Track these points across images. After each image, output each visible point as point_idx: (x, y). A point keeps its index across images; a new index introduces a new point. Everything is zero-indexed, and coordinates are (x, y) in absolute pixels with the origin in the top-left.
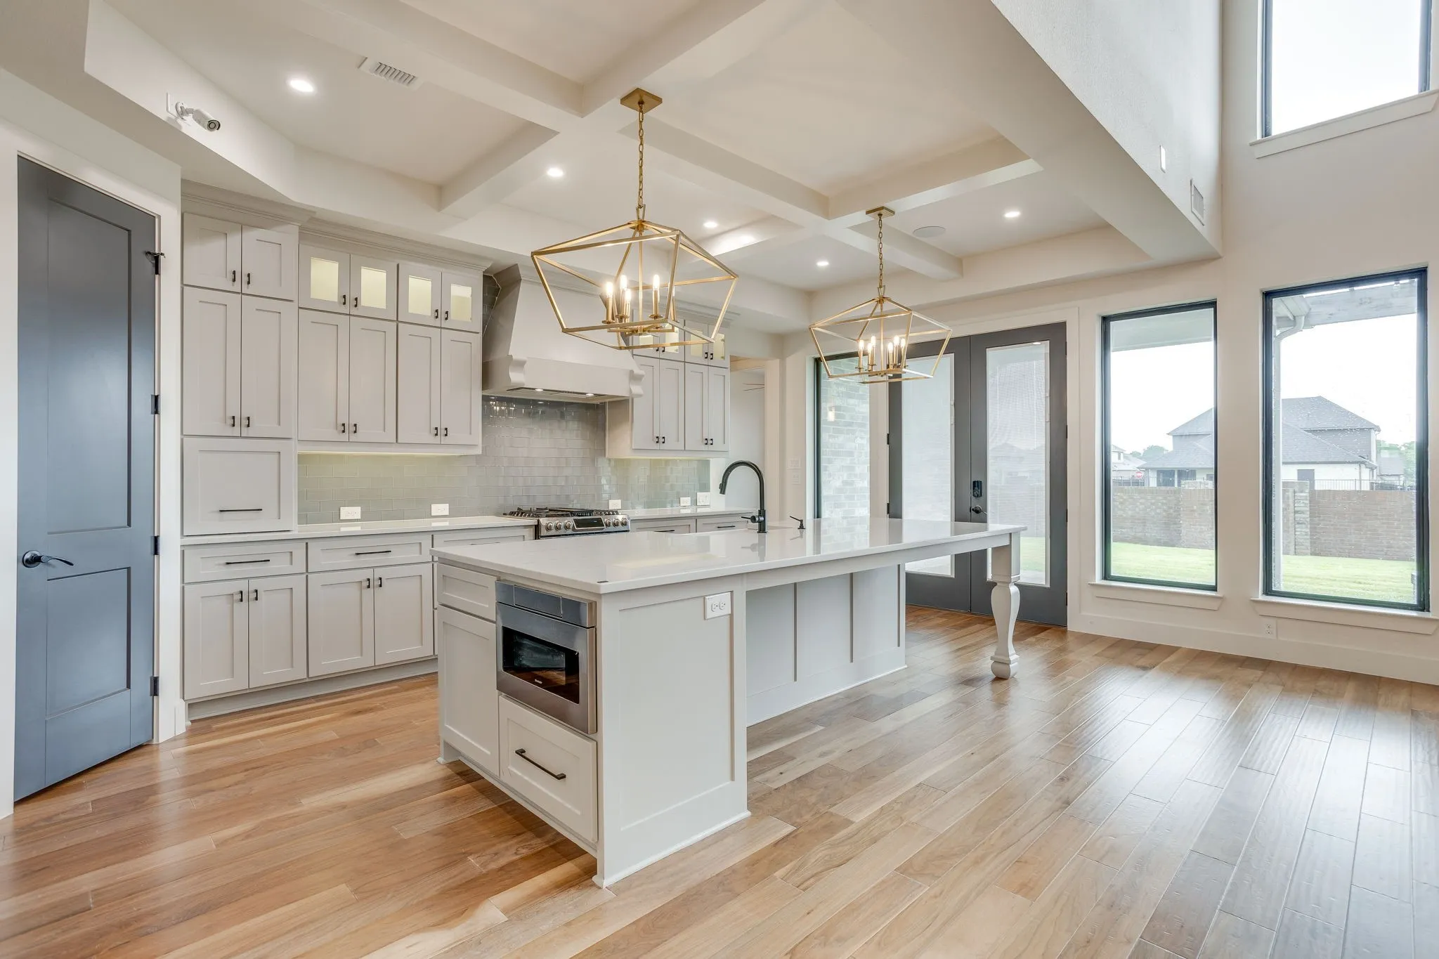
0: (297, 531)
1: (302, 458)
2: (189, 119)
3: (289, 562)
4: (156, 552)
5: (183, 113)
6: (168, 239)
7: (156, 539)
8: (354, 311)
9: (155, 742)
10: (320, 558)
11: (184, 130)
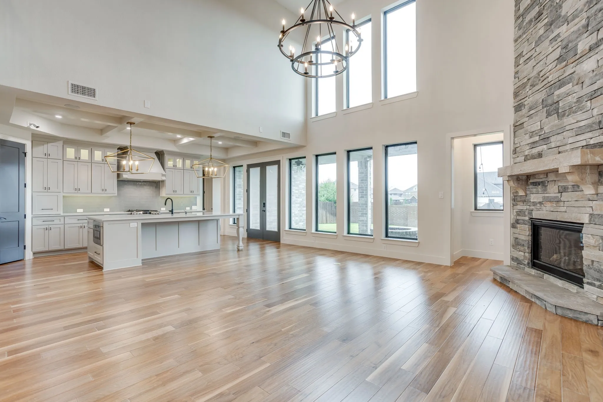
0: (62, 214)
1: (63, 196)
2: (32, 125)
3: (59, 221)
4: (25, 218)
5: (31, 124)
6: (28, 149)
7: (25, 215)
8: (79, 161)
9: (25, 259)
10: (67, 220)
11: (31, 128)
